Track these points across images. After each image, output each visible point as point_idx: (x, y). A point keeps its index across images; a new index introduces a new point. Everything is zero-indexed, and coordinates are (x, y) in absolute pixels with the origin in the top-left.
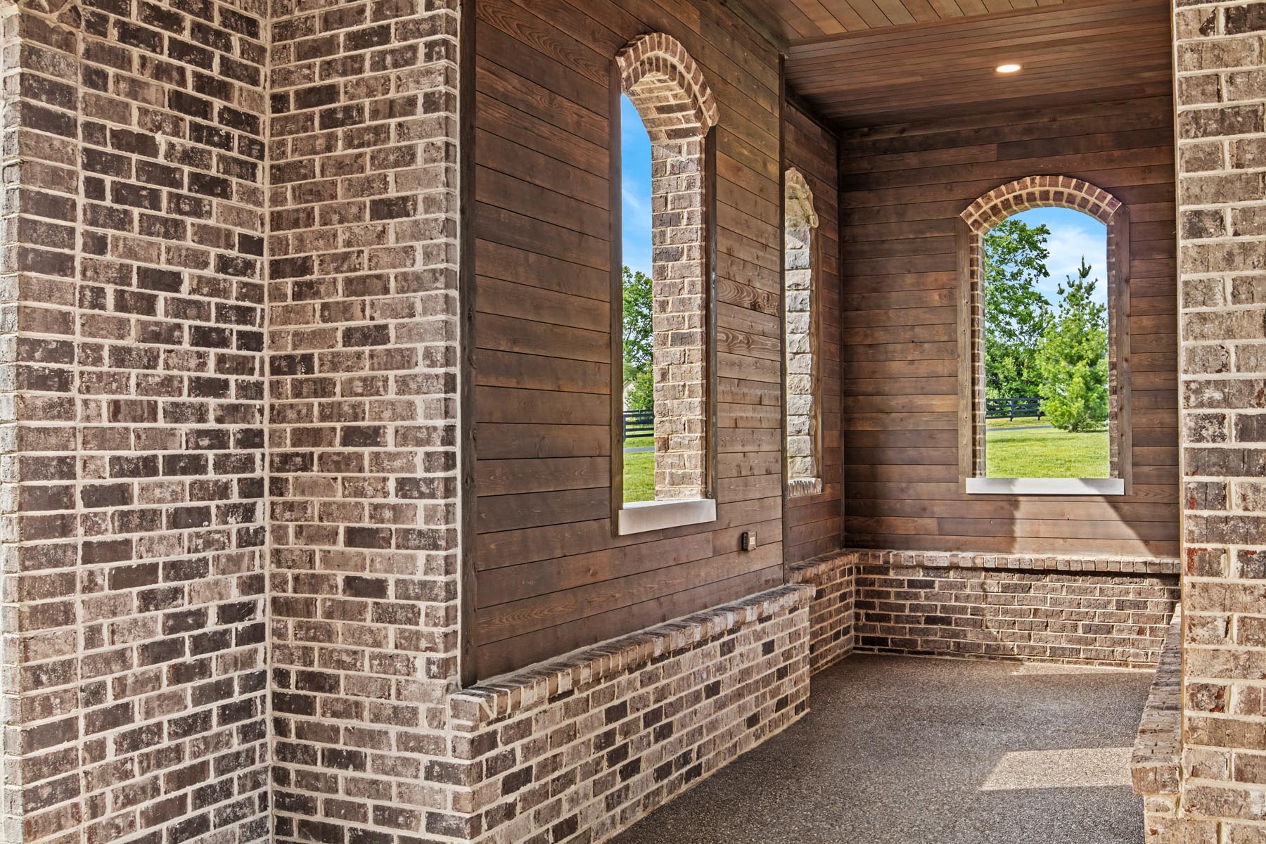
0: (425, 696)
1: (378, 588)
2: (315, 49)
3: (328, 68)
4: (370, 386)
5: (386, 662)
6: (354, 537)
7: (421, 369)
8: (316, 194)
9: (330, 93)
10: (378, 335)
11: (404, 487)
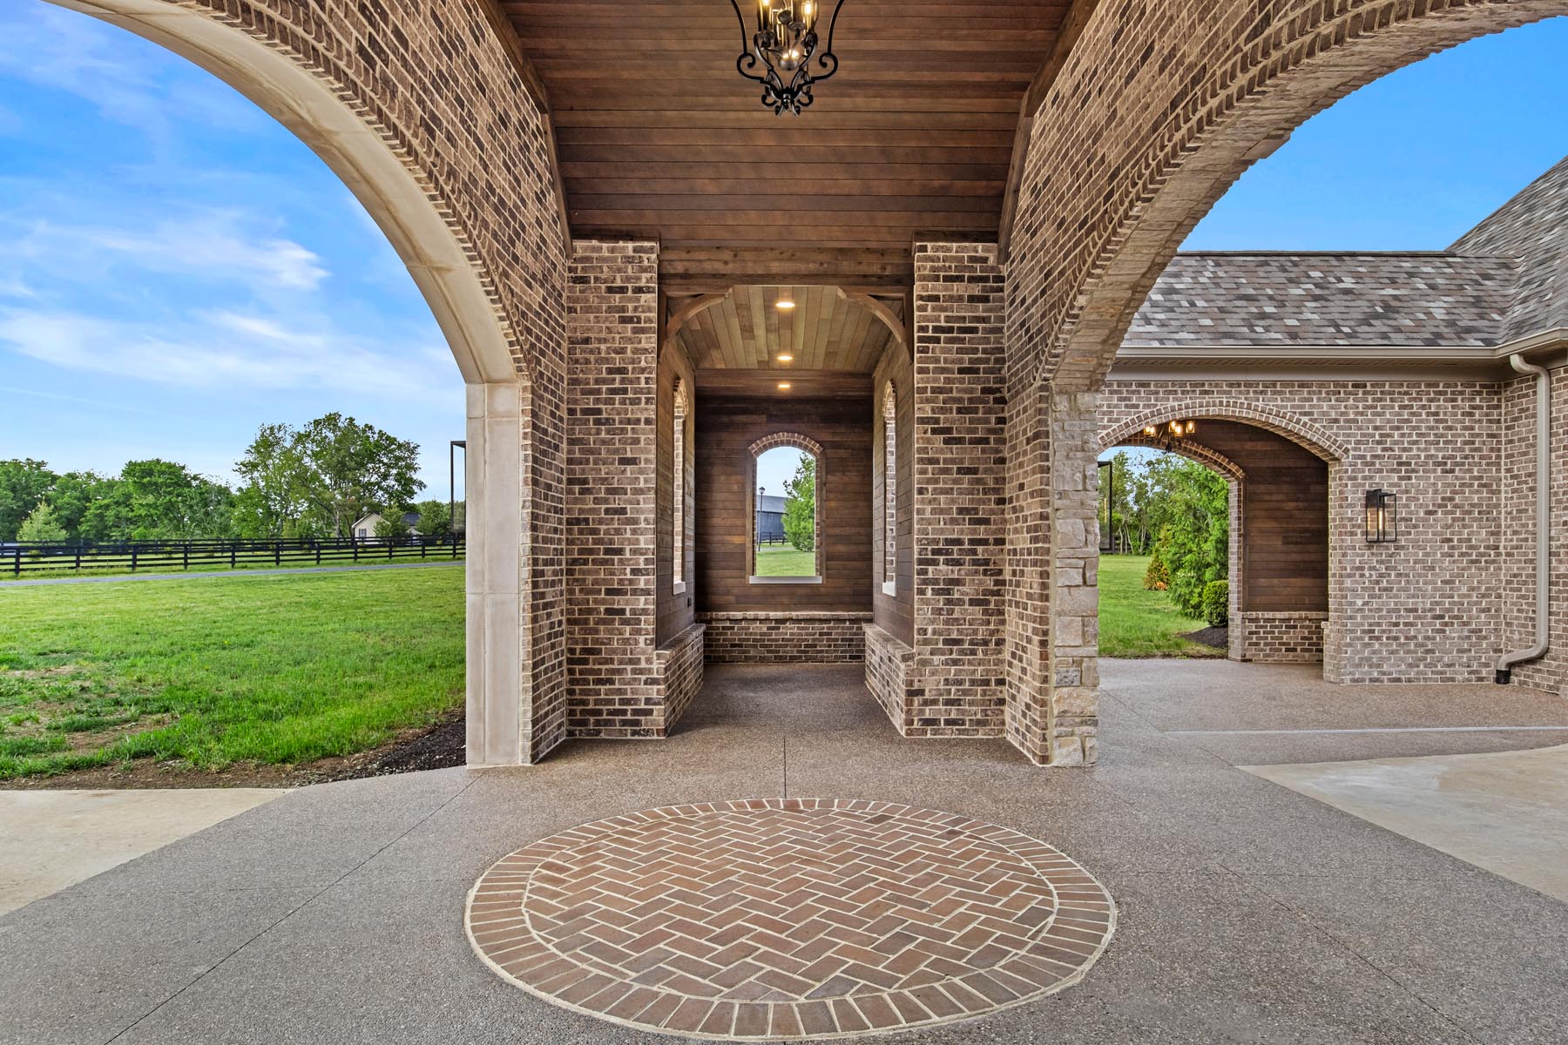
0: (644, 653)
1: (622, 612)
2: (591, 392)
3: (597, 401)
4: (618, 531)
5: (626, 641)
6: (609, 592)
7: (643, 525)
8: (591, 452)
9: (599, 411)
10: (623, 511)
11: (634, 572)
